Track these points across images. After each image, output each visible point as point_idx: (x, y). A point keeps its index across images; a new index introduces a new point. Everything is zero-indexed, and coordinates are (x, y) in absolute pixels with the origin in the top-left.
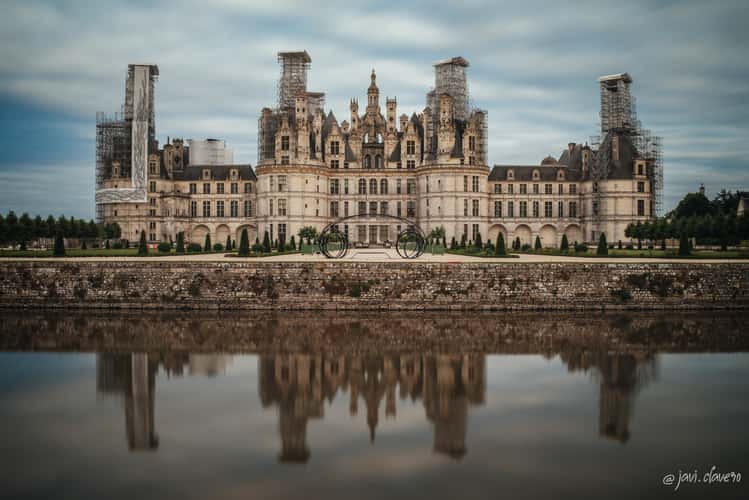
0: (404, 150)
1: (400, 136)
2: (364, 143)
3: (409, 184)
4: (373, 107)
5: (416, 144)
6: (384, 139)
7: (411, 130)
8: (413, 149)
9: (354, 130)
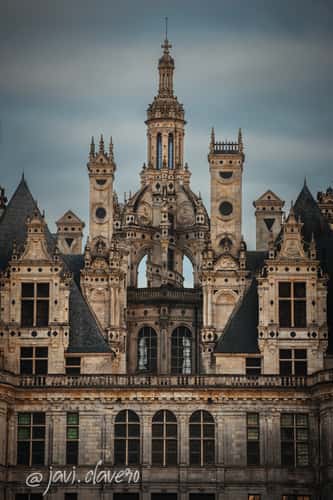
0: (267, 315)
1: (255, 265)
2: (132, 289)
3: (287, 432)
4: (166, 166)
5: (311, 293)
6: (200, 276)
7: (293, 244)
8: (301, 307)
9: (100, 243)
